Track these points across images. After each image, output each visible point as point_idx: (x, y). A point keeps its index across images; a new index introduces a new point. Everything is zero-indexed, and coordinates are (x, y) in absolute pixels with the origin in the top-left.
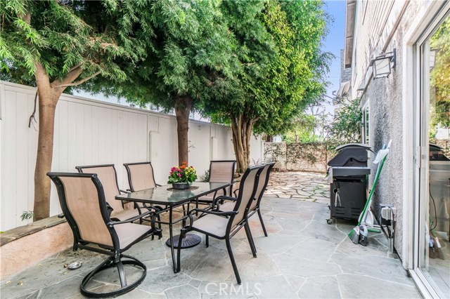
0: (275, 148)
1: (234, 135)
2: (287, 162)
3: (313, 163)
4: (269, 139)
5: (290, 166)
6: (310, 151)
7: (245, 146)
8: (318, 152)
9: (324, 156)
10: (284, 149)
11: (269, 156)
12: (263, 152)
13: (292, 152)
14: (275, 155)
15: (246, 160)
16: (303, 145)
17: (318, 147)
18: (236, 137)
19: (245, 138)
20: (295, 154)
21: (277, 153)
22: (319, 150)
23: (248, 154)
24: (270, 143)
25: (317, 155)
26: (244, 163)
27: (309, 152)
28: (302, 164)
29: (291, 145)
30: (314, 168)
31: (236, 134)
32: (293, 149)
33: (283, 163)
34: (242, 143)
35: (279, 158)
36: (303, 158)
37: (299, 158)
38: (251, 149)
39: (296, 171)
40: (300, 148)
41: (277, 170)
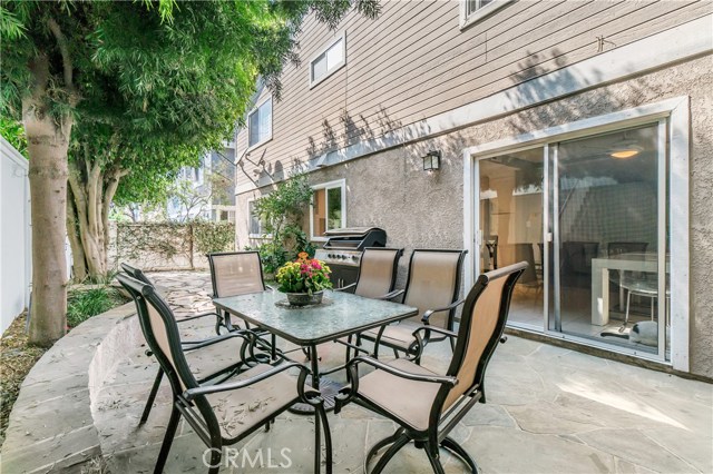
2: (117, 258)
3: (169, 256)
6: (164, 237)
7: (101, 225)
8: (178, 239)
9: (187, 245)
10: (111, 234)
13: (130, 238)
15: (103, 255)
16: (152, 226)
17: (179, 231)
19: (100, 207)
20: (136, 243)
22: (180, 235)
23: (106, 242)
25: (177, 243)
27: (162, 239)
28: (150, 259)
29: (129, 226)
30: (170, 265)
32: (132, 233)
33: (110, 260)
36: (152, 249)
37: (143, 249)
40: (145, 231)
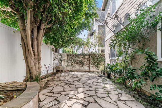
0: (60, 57)
1: (22, 39)
2: (67, 66)
3: (82, 66)
4: (56, 51)
5: (69, 68)
6: (81, 59)
7: (36, 51)
8: (85, 60)
9: (88, 62)
10: (65, 58)
11: (56, 62)
12: (52, 59)
13: (71, 59)
14: (60, 61)
15: (37, 66)
16: (77, 55)
17: (85, 57)
18: (25, 40)
19: (35, 43)
20: (72, 61)
21: (61, 60)
22: (86, 58)
23: (39, 60)
24: (57, 53)
25: (85, 61)
26: (34, 69)
27: (80, 60)
28: (76, 67)
29: (70, 55)
30: (83, 69)
31: (24, 37)
32: (71, 58)
33: (65, 66)
34: (33, 48)
35: (62, 63)
36: (77, 63)
37: (74, 63)
38: (42, 55)
39: (73, 71)
40: (75, 57)
41: (62, 71)
